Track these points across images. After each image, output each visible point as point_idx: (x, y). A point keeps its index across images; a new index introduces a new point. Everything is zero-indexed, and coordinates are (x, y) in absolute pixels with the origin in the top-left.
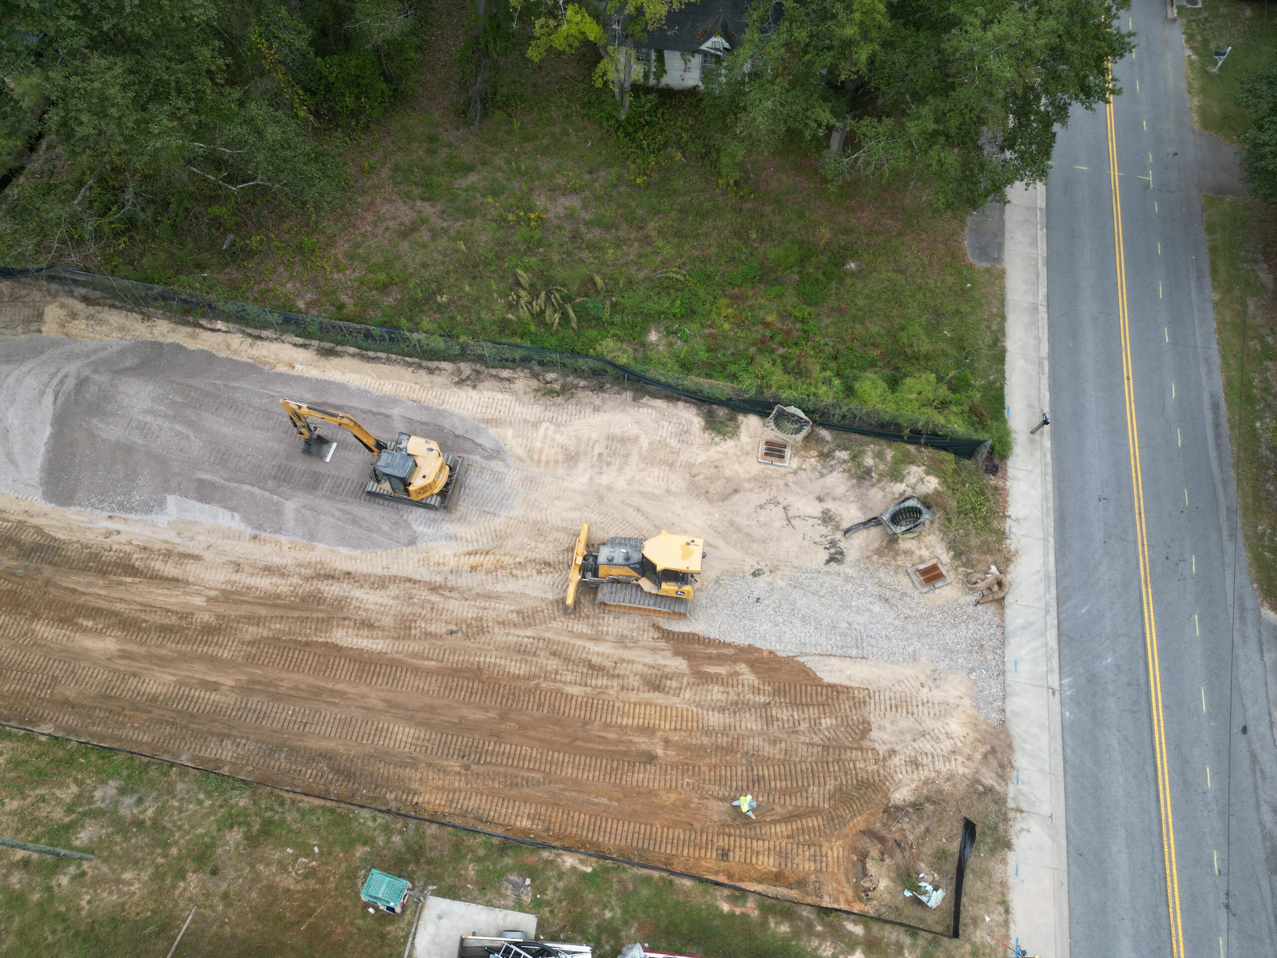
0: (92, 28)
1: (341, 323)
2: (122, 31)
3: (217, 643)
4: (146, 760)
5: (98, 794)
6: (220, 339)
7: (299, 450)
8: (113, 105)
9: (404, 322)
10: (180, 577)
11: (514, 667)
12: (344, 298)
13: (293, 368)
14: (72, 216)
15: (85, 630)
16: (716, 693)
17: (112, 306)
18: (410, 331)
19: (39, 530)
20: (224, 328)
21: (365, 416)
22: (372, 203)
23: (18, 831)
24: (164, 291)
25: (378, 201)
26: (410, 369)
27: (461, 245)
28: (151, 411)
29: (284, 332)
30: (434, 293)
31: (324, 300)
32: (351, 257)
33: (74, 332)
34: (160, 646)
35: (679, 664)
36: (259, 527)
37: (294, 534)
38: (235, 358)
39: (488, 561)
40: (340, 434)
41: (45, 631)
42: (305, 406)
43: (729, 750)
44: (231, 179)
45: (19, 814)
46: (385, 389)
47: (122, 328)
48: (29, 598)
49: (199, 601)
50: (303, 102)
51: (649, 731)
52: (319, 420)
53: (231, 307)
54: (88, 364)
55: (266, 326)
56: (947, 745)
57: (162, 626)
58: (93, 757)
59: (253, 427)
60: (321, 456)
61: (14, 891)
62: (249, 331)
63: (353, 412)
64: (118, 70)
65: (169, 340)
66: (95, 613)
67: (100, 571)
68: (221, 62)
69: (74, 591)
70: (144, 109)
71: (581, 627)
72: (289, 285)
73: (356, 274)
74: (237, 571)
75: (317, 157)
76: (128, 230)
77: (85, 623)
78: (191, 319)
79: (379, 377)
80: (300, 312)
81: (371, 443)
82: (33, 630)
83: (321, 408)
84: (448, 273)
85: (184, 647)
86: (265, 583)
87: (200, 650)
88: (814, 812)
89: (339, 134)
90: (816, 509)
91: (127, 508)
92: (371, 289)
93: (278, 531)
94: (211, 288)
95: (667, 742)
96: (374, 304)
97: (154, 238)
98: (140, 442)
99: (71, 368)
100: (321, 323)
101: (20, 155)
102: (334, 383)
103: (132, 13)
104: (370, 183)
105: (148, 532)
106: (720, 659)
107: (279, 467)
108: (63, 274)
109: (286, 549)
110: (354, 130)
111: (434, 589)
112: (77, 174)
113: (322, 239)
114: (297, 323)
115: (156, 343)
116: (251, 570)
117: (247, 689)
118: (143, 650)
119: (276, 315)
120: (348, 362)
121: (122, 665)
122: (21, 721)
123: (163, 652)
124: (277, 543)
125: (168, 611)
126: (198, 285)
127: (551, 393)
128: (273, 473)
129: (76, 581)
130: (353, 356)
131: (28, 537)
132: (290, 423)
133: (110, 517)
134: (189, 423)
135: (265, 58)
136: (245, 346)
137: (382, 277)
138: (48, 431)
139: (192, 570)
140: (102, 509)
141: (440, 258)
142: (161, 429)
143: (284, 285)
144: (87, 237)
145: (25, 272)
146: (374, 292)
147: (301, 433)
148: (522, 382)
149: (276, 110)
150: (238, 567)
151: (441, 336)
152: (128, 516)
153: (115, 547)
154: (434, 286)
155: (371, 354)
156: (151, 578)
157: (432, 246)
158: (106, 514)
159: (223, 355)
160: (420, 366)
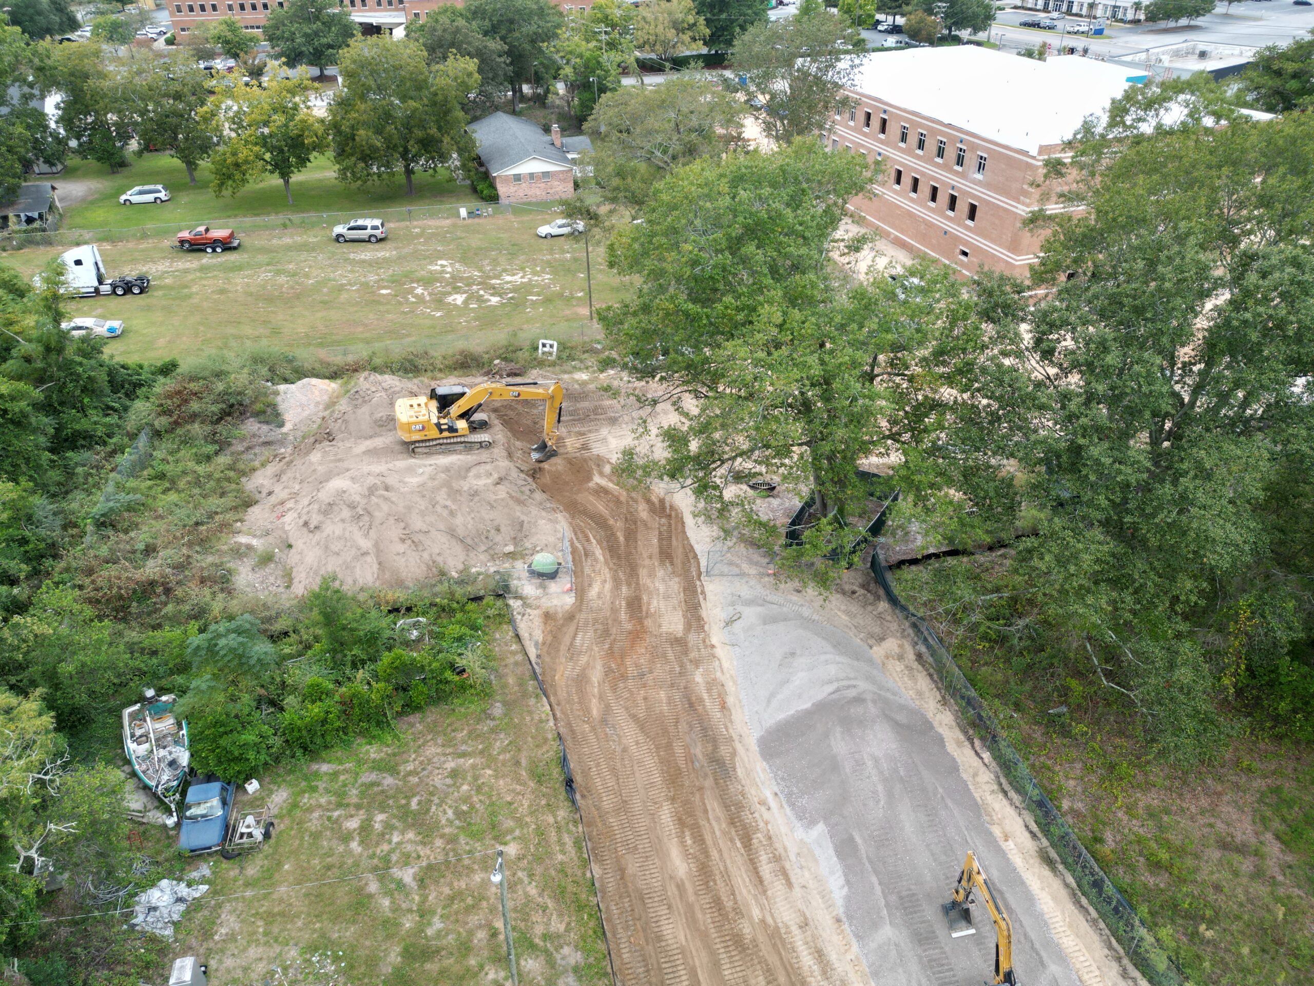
0: (1117, 514)
1: (1084, 851)
2: (1136, 529)
3: (732, 956)
4: (609, 970)
5: (566, 950)
6: (975, 764)
7: (941, 901)
8: (1076, 565)
9: (1144, 909)
10: (766, 883)
12: (1108, 836)
13: (1006, 840)
14: (971, 603)
15: (683, 843)
17: (931, 675)
18: (1142, 922)
19: (734, 754)
20: (986, 761)
21: (1022, 939)
22: (1219, 794)
23: (515, 910)
24: (974, 698)
25: (1226, 798)
26: (1106, 951)
27: (1280, 912)
28: (876, 760)
29: (1028, 808)
30: (1203, 918)
31: (1089, 820)
32: (1151, 815)
33: (890, 667)
34: (703, 910)
36: (850, 918)
37: (866, 955)
38: (971, 787)
40: (987, 929)
41: (666, 815)
42: (984, 876)
44: (1109, 675)
45: (529, 899)
46: (1065, 940)
47: (920, 694)
48: (682, 785)
49: (756, 913)
50: (1235, 674)
52: (982, 899)
53: (1009, 753)
54: (875, 693)
55: (1020, 790)
57: (719, 899)
58: (592, 924)
59: (928, 846)
60: (952, 926)
61: (471, 941)
62: (1003, 780)
63: (1017, 926)
64: (1105, 548)
65: (940, 730)
66: (699, 839)
67: (732, 819)
68: (1193, 598)
69: (706, 811)
70: (1096, 583)
72: (1072, 783)
73: (1141, 831)
74: (801, 927)
75: (1206, 720)
76: (996, 642)
77: (688, 838)
78: (971, 732)
79: (1070, 926)
80: (1059, 808)
81: (1004, 967)
82: (661, 806)
83: (994, 893)
84: (1238, 918)
85: (713, 930)
86: (807, 961)
87: (718, 946)
89: (1246, 721)
91: (791, 800)
92: (1141, 854)
93: (859, 938)
94: (1008, 727)
96: (1131, 868)
97: (1008, 661)
98: (847, 770)
99: (863, 685)
100: (1067, 834)
101: (980, 546)
102: (1026, 887)
103: (1157, 525)
104: (1234, 779)
105: (784, 830)
107: (914, 895)
108: (923, 629)
109: (849, 957)
110: (1263, 730)
112: (1001, 583)
113: (1140, 777)
114: (1047, 814)
115: (930, 723)
116: (809, 939)
118: (692, 898)
119: (1036, 791)
120: (1056, 884)
121: (672, 890)
122: (593, 849)
123: (699, 915)
124: (848, 944)
125: (733, 894)
126: (1002, 716)
128: (904, 893)
129: (714, 807)
130: (1067, 885)
131: (724, 751)
132: (957, 875)
133: (776, 794)
134: (890, 794)
135: (1236, 622)
136: (987, 788)
137: (1164, 856)
138: (807, 705)
139: (777, 888)
140: (778, 784)
141: (1242, 897)
142: (868, 777)
143: (1067, 778)
144: (965, 622)
145: (904, 608)
146: (1142, 859)
147: (957, 892)
149: (1206, 662)
150: (804, 925)
151: (1169, 958)
152: (786, 806)
153: (756, 815)
154: (1209, 913)
155: (1084, 901)
156: (751, 860)
157: (1245, 881)
158: (776, 789)
159: (964, 776)
160: (1119, 959)
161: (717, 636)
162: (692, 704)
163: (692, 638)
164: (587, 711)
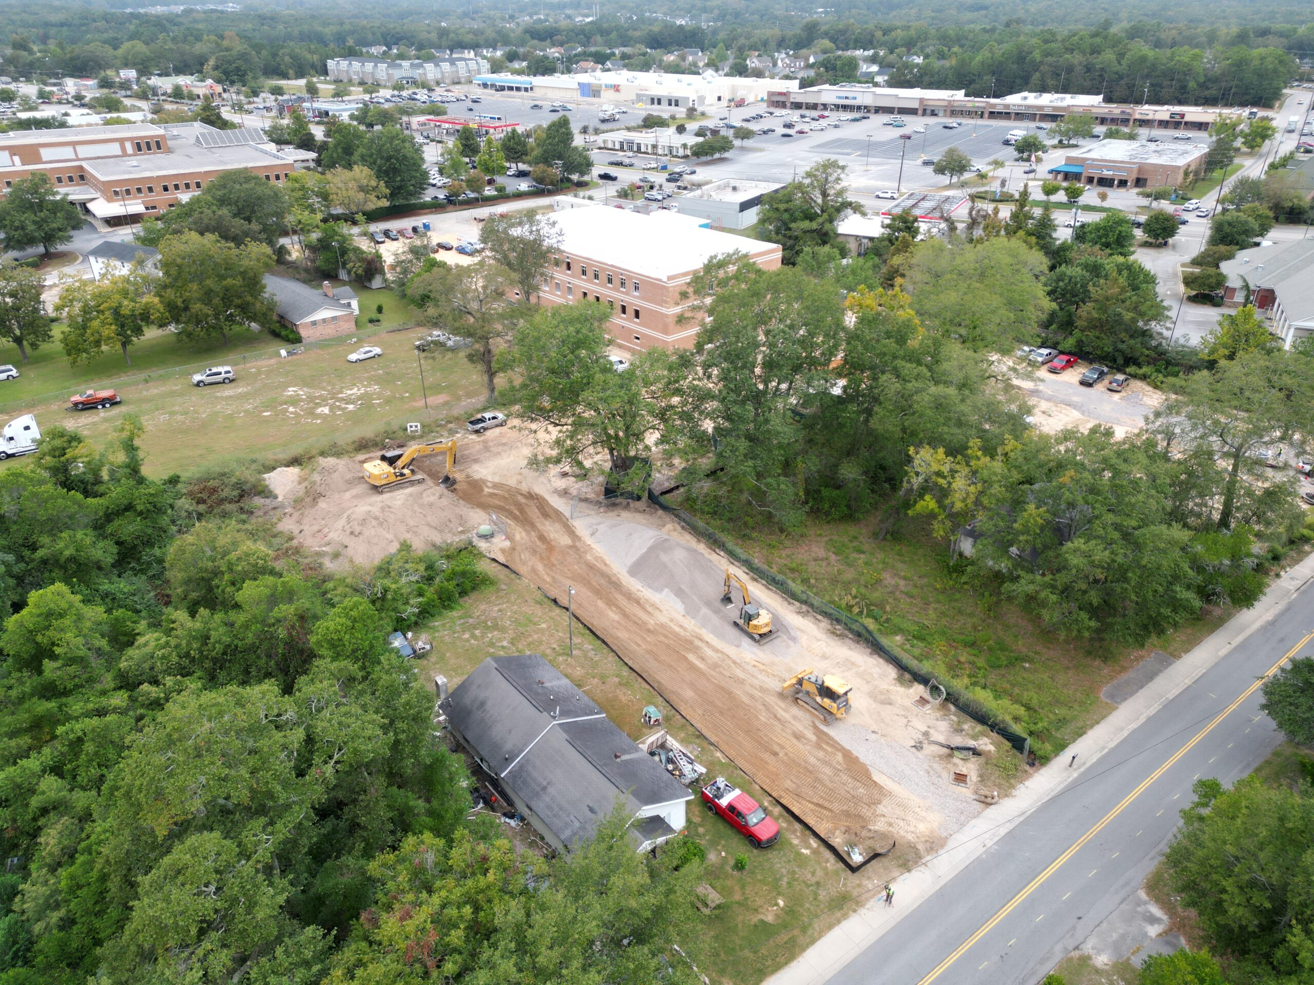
3: (649, 635)
6: (719, 558)
7: (720, 600)
10: (652, 613)
11: (745, 699)
15: (612, 610)
16: (821, 754)
19: (619, 579)
20: (723, 556)
22: (811, 545)
25: (813, 546)
27: (837, 573)
29: (742, 566)
30: (811, 578)
31: (766, 563)
32: (788, 556)
33: (672, 534)
34: (631, 626)
35: (814, 738)
36: (688, 613)
37: (698, 622)
38: (718, 564)
39: (762, 667)
40: (738, 603)
41: (600, 604)
43: (811, 772)
45: (560, 638)
46: (767, 601)
47: (688, 541)
48: (602, 593)
49: (652, 622)
51: (782, 747)
55: (737, 561)
56: (912, 829)
57: (636, 622)
58: (591, 638)
59: (709, 585)
60: (726, 605)
61: (545, 653)
62: (730, 559)
65: (701, 551)
66: (618, 607)
67: (628, 598)
69: (617, 599)
71: (783, 705)
77: (613, 608)
80: (754, 563)
82: (597, 602)
85: (638, 631)
86: (677, 629)
87: (642, 634)
88: (831, 811)
89: (816, 519)
90: (924, 729)
91: (650, 586)
93: (693, 618)
95: (786, 754)
100: (759, 570)
104: (815, 539)
105: (651, 596)
106: (832, 746)
107: (710, 599)
109: (692, 624)
111: (735, 662)
113: (781, 546)
114: (750, 566)
116: (675, 624)
117: (649, 652)
118: (624, 624)
120: (759, 586)
121: (616, 625)
123: (630, 628)
124: (690, 621)
125: (641, 619)
126: (724, 539)
127: (833, 633)
128: (706, 600)
129: (619, 597)
130: (764, 584)
131: (614, 579)
133: (643, 586)
134: (690, 571)
137: (795, 567)
139: (656, 613)
140: (642, 583)
141: (823, 572)
143: (754, 552)
147: (725, 595)
148: (825, 623)
150: (672, 620)
152: (649, 589)
153: (637, 594)
155: (771, 587)
156: (643, 608)
157: (824, 568)
161: (589, 541)
162: (591, 567)
163: (578, 544)
164: (544, 580)
